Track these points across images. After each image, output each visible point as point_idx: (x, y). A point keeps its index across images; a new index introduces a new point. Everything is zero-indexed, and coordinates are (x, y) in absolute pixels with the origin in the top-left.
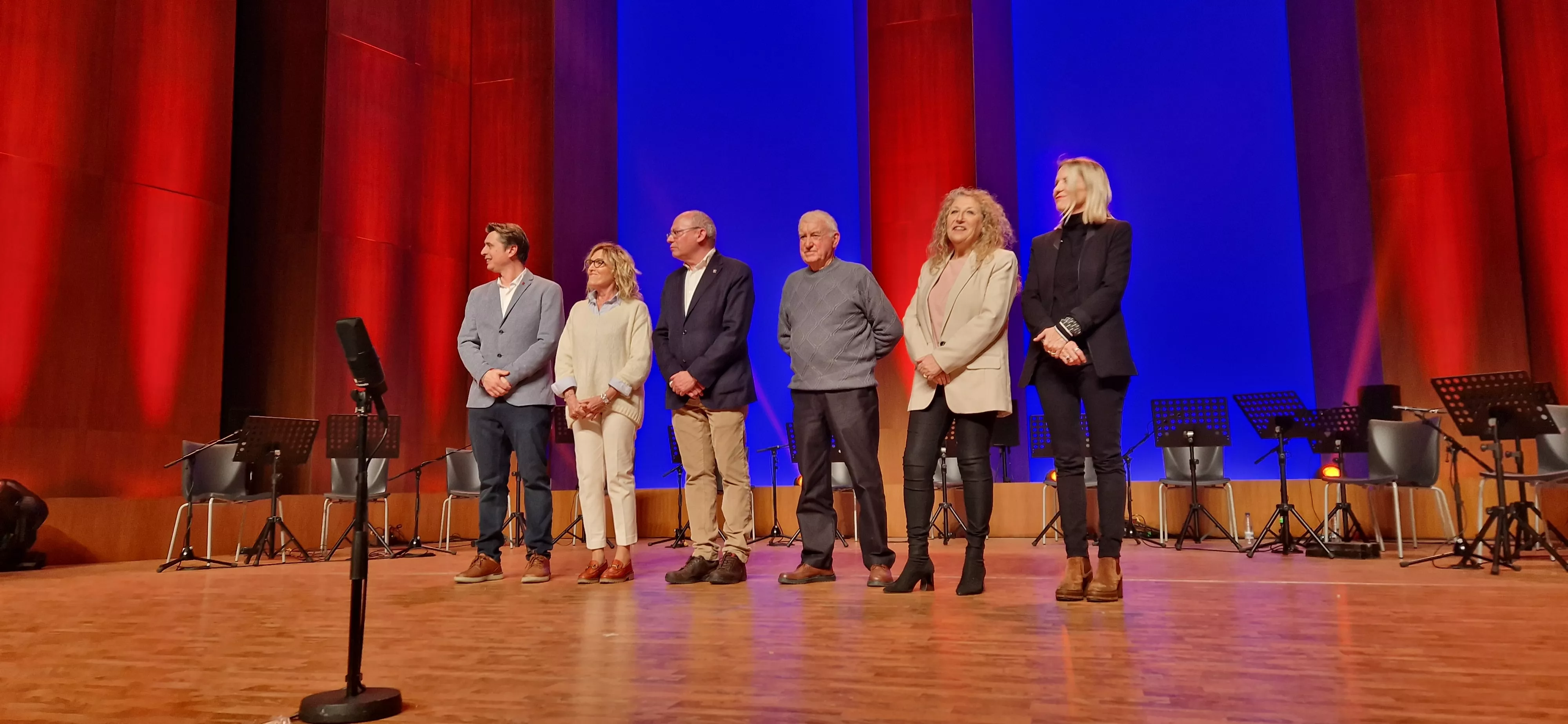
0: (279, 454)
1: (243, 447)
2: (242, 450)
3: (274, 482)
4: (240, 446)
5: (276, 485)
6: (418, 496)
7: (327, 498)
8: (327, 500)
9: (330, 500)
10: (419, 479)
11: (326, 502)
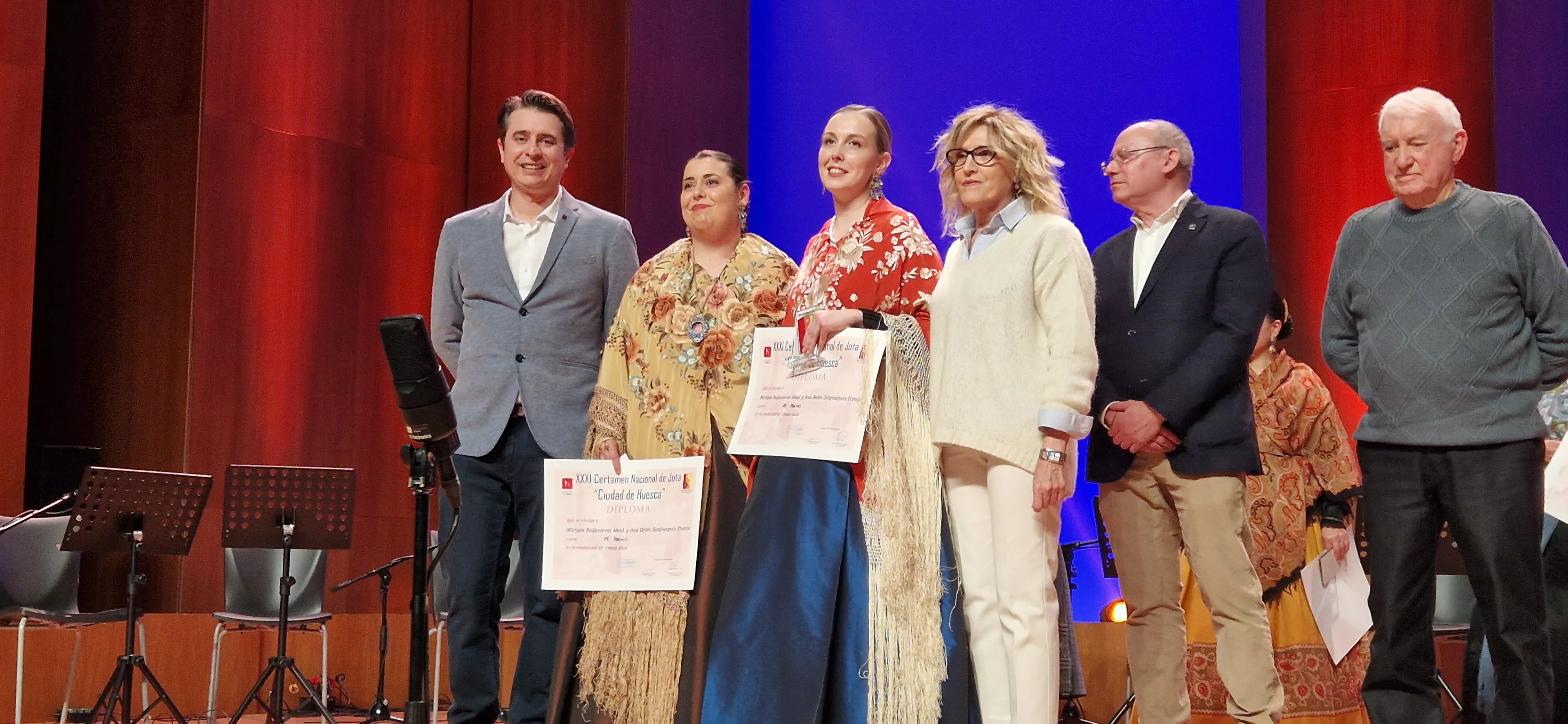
0: (140, 540)
1: (77, 523)
2: (76, 529)
3: (131, 590)
4: (72, 522)
5: (134, 595)
6: (385, 622)
7: (221, 622)
8: (219, 625)
9: (224, 626)
10: (386, 590)
11: (217, 629)
